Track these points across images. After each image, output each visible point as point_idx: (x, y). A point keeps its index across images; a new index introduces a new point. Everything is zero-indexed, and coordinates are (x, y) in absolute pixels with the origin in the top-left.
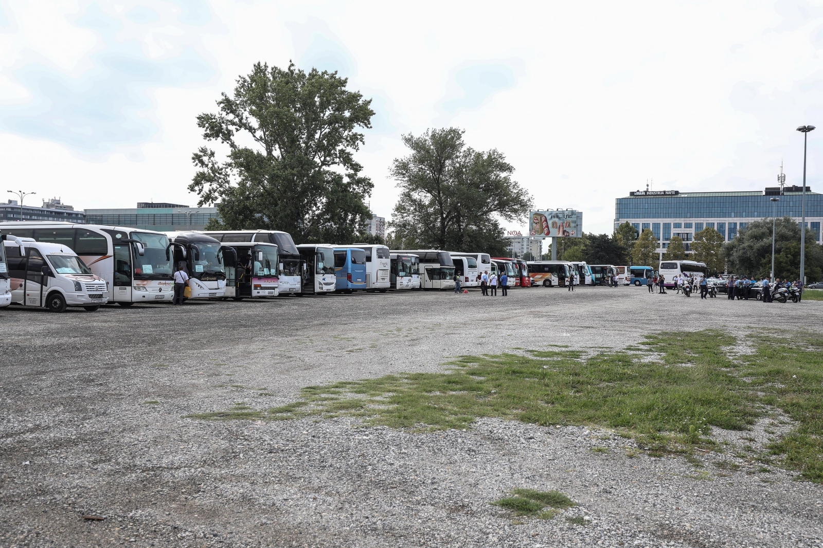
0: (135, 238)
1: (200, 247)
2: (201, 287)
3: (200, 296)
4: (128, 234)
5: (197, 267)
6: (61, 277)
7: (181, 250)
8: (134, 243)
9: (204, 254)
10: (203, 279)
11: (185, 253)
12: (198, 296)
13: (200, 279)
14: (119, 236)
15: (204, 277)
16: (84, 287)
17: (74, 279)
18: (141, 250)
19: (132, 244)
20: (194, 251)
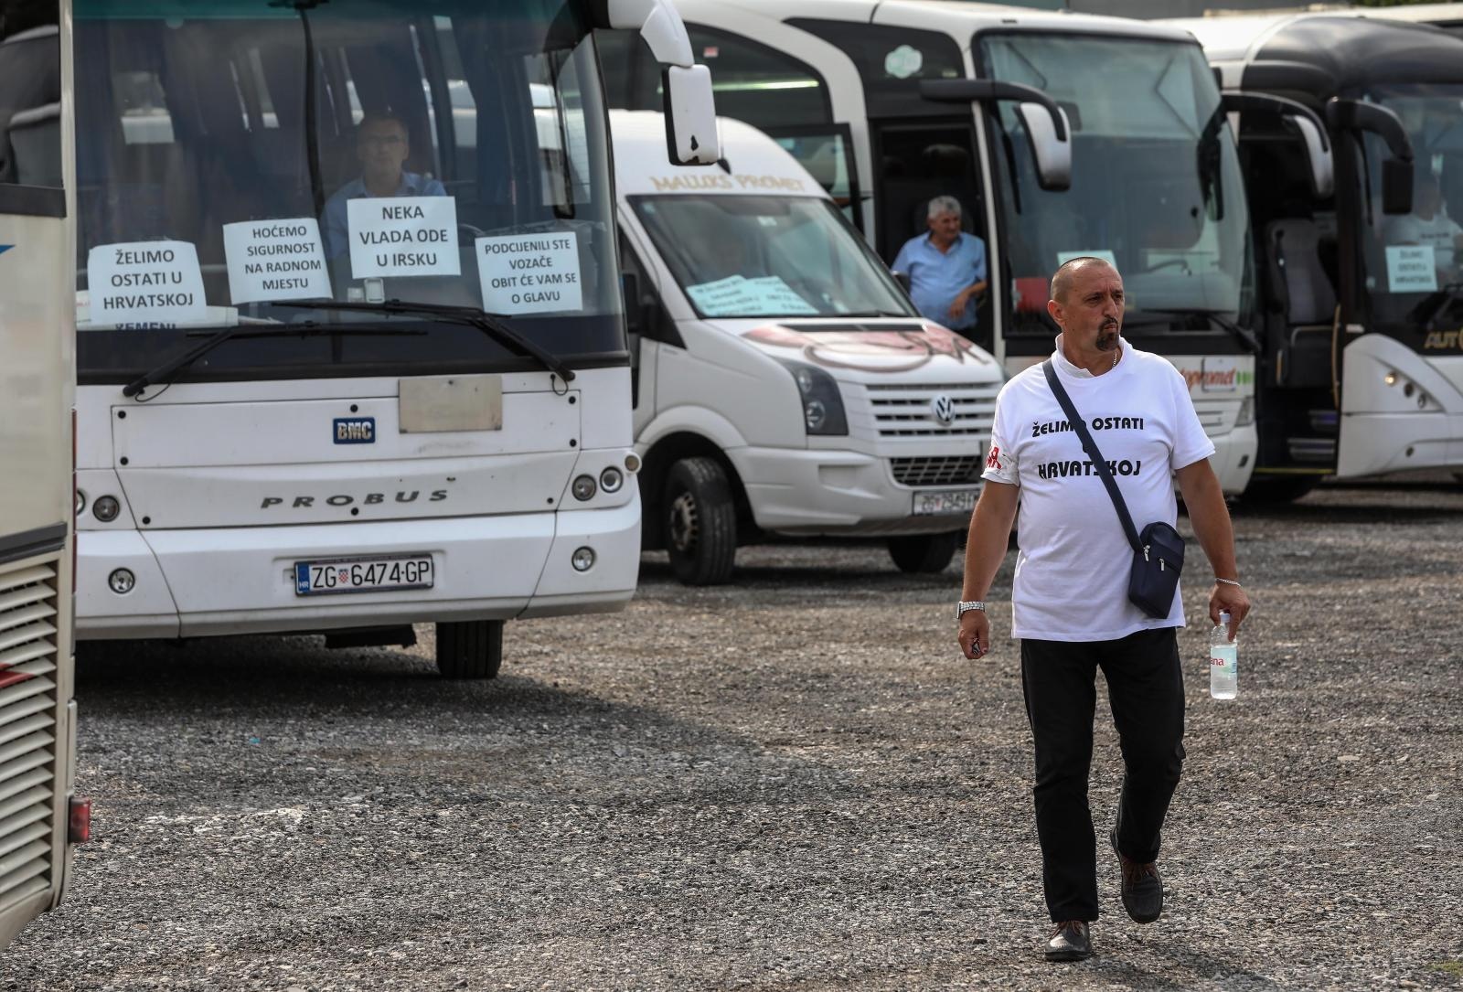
0: (1006, 69)
1: (1410, 114)
2: (1425, 397)
3: (1415, 460)
4: (964, 43)
5: (1393, 255)
6: (720, 345)
7: (1298, 145)
8: (1005, 107)
9: (1437, 164)
10: (1435, 340)
11: (1322, 162)
12: (1403, 461)
13: (1417, 341)
14: (904, 62)
15: (1442, 329)
16: (858, 407)
17: (797, 355)
18: (1052, 152)
19: (992, 112)
20: (1379, 150)
